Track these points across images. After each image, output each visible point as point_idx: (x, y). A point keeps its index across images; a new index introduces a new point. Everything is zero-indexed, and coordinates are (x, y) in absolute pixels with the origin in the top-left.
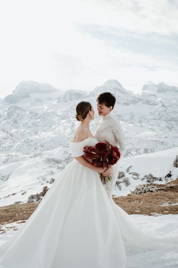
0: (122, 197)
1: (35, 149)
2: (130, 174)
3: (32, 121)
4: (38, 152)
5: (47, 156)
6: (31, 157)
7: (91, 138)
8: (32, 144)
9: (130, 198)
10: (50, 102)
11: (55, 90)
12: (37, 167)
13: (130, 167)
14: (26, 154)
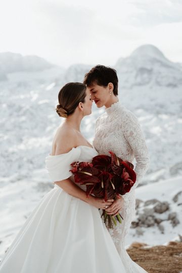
0: (159, 248)
1: (20, 167)
2: (179, 205)
3: (13, 120)
4: (24, 172)
5: (39, 179)
6: (12, 182)
7: (83, 147)
8: (14, 159)
9: (173, 249)
10: (42, 86)
11: (48, 67)
12: (23, 198)
13: (179, 193)
14: (4, 176)
